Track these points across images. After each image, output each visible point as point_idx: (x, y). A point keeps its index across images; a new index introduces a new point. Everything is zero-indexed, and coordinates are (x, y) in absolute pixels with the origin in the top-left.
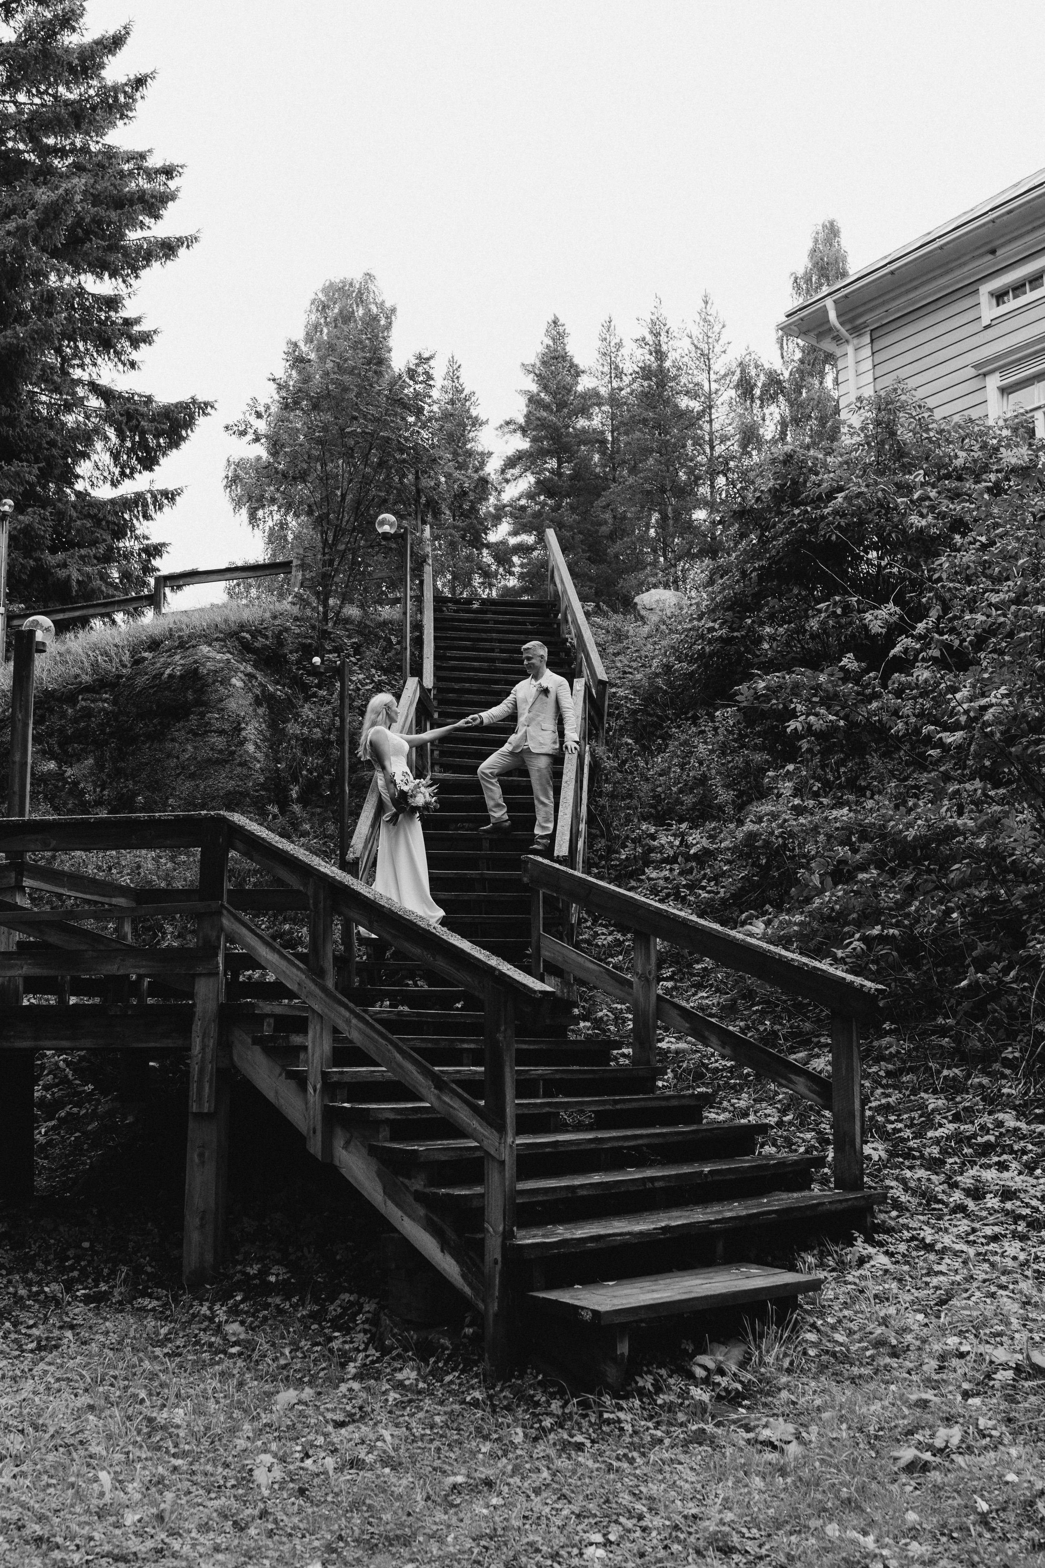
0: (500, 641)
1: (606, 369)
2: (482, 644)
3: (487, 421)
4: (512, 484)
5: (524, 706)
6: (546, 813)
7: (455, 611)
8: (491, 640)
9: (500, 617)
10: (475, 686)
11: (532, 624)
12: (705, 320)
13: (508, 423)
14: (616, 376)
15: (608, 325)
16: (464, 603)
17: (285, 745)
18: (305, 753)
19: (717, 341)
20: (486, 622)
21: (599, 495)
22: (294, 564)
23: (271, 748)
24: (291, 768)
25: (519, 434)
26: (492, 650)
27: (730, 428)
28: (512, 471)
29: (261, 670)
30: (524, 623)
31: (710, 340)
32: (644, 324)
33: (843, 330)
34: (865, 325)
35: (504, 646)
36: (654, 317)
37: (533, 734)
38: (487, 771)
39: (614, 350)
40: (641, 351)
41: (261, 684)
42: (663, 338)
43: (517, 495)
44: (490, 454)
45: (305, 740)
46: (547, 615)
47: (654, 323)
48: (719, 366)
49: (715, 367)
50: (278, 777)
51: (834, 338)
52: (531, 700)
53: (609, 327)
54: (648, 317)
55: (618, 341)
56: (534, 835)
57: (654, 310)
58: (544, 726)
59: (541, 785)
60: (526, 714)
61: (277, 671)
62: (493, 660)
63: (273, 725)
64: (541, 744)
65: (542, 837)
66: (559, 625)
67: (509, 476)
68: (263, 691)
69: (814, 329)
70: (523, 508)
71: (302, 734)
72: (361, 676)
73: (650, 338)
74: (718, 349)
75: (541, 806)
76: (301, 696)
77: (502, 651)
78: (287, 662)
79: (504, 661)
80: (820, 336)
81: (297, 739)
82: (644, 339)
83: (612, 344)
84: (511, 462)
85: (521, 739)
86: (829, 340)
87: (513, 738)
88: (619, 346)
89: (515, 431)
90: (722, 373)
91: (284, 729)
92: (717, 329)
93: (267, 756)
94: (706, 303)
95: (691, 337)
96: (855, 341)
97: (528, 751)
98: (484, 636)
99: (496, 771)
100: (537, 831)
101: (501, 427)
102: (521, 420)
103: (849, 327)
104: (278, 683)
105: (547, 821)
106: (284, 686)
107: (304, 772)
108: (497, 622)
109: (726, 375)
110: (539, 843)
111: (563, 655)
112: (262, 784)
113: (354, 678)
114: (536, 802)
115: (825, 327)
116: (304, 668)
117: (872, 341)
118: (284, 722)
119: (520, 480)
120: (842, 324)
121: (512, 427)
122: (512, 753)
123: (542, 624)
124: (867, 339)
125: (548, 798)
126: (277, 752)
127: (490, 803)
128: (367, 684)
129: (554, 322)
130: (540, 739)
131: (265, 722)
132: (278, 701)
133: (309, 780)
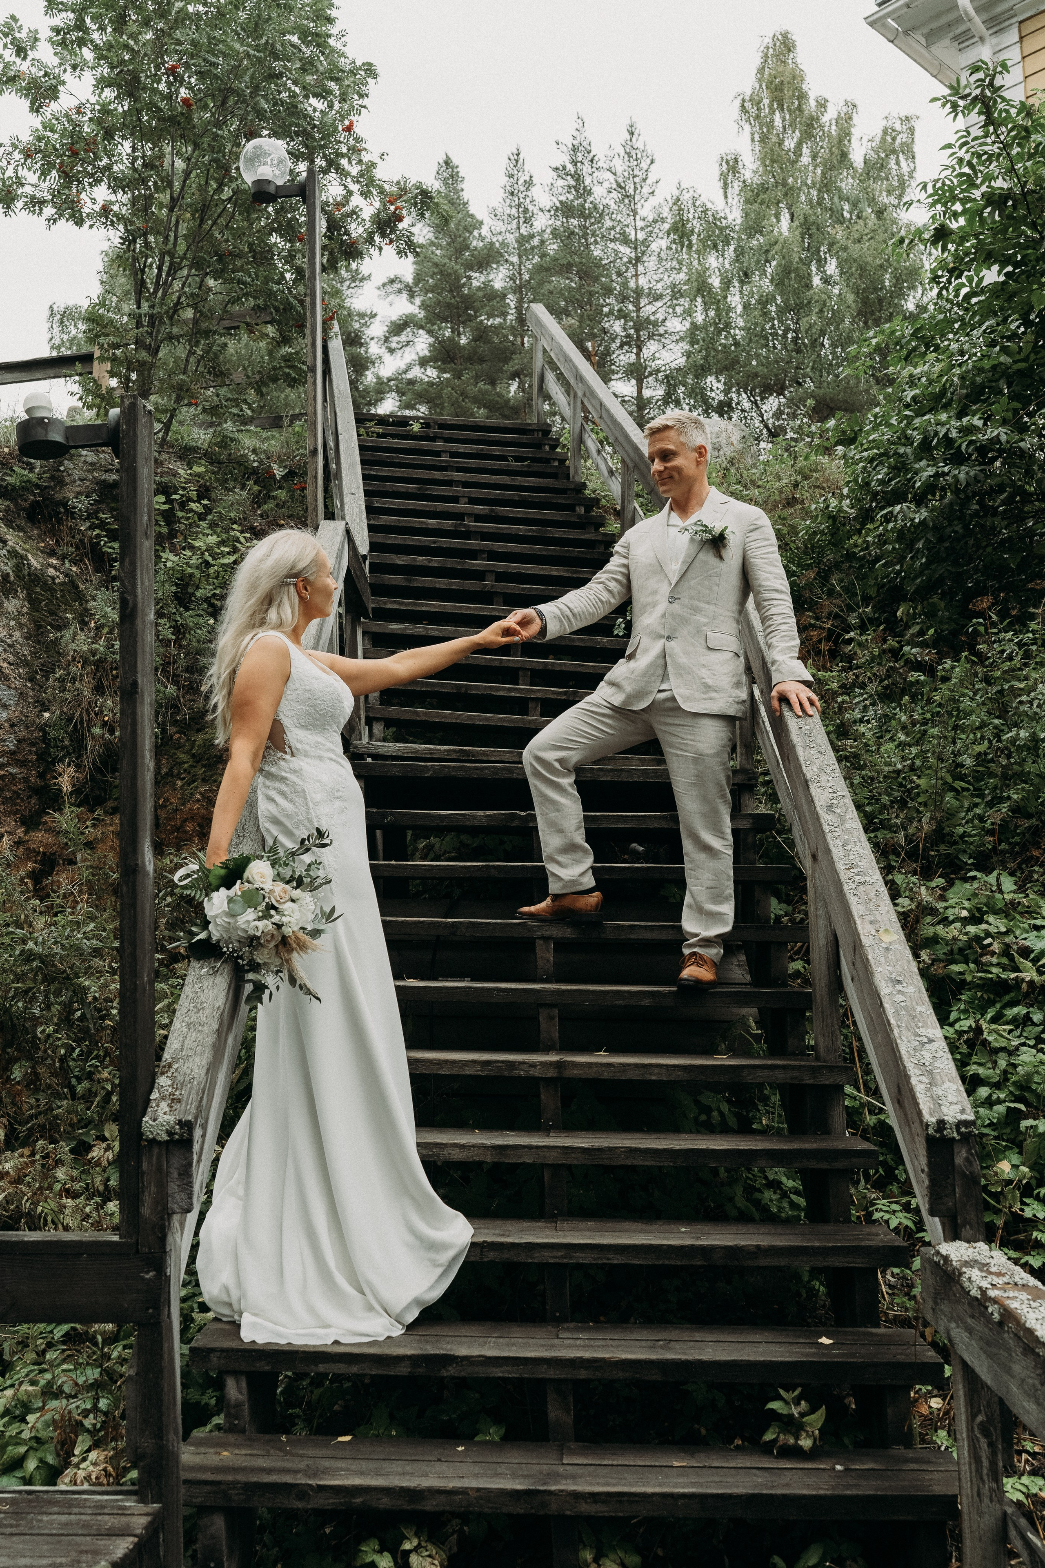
0: (466, 484)
1: (514, 211)
2: (437, 490)
3: (369, 276)
4: (399, 353)
5: (653, 583)
6: (717, 874)
7: (379, 435)
8: (449, 483)
9: (461, 448)
10: (435, 562)
11: (517, 459)
12: (629, 155)
13: (392, 281)
14: (525, 222)
15: (516, 159)
16: (393, 424)
17: (60, 673)
18: (99, 689)
19: (644, 180)
20: (438, 454)
21: (507, 360)
22: (96, 356)
23: (32, 679)
24: (70, 720)
25: (405, 295)
26: (455, 499)
27: (659, 286)
28: (396, 339)
29: (20, 529)
30: (504, 458)
31: (637, 180)
32: (565, 149)
33: (977, 20)
34: (1010, 13)
35: (476, 492)
36: (575, 142)
37: (683, 659)
38: (551, 756)
39: (522, 189)
40: (561, 182)
41: (13, 554)
42: (586, 169)
43: (403, 367)
44: (373, 316)
45: (99, 664)
46: (538, 446)
47: (575, 149)
48: (646, 210)
49: (642, 213)
50: (45, 738)
51: (955, 38)
52: (674, 569)
53: (517, 161)
54: (569, 142)
55: (528, 179)
56: (681, 936)
57: (576, 133)
58: (714, 639)
59: (704, 799)
60: (663, 606)
61: (53, 533)
62: (460, 516)
63: (36, 634)
64: (707, 688)
65: (707, 942)
66: (562, 461)
67: (394, 345)
68: (18, 568)
69: (923, 25)
70: (411, 382)
71: (94, 653)
72: (212, 539)
73: (570, 167)
74: (646, 190)
75: (702, 857)
76: (96, 577)
77: (472, 501)
78: (70, 513)
79: (478, 518)
80: (932, 37)
81: (86, 662)
82: (564, 168)
83: (521, 182)
84: (398, 327)
85: (647, 673)
86: (946, 42)
87: (620, 670)
88: (529, 184)
89: (400, 291)
90: (651, 219)
91: (57, 642)
92: (644, 165)
93: (22, 695)
94: (632, 134)
95: (615, 174)
96: (994, 40)
97: (671, 707)
98: (437, 475)
99: (574, 757)
100: (690, 924)
101: (384, 285)
102: (409, 278)
103: (985, 17)
104: (52, 553)
105: (718, 899)
106: (63, 558)
107: (97, 730)
108: (453, 455)
109: (655, 221)
110: (699, 960)
111: (581, 510)
112: (12, 753)
113: (197, 544)
114: (687, 845)
115: (951, 16)
116: (102, 525)
117: (1021, 38)
118: (59, 628)
119: (408, 349)
120: (977, 10)
121: (397, 286)
122: (620, 712)
123: (534, 460)
124: (1013, 35)
125: (721, 836)
126: (42, 688)
127: (549, 841)
128: (223, 555)
129: (447, 163)
130: (704, 673)
131: (21, 626)
132: (48, 586)
133: (107, 745)
